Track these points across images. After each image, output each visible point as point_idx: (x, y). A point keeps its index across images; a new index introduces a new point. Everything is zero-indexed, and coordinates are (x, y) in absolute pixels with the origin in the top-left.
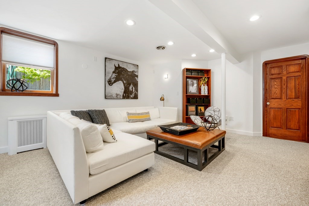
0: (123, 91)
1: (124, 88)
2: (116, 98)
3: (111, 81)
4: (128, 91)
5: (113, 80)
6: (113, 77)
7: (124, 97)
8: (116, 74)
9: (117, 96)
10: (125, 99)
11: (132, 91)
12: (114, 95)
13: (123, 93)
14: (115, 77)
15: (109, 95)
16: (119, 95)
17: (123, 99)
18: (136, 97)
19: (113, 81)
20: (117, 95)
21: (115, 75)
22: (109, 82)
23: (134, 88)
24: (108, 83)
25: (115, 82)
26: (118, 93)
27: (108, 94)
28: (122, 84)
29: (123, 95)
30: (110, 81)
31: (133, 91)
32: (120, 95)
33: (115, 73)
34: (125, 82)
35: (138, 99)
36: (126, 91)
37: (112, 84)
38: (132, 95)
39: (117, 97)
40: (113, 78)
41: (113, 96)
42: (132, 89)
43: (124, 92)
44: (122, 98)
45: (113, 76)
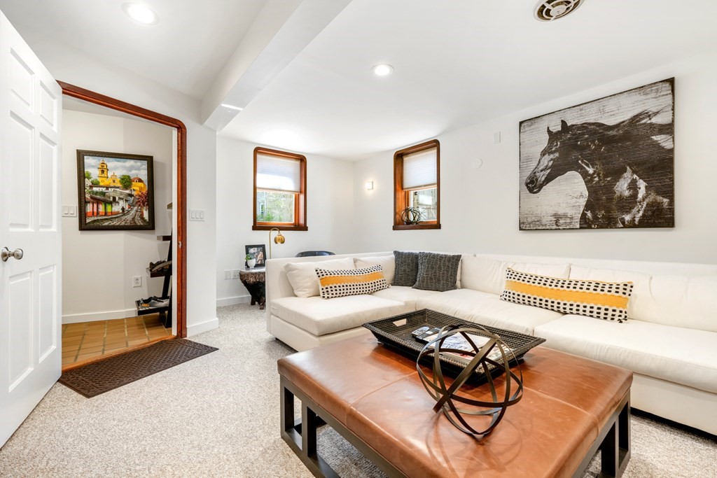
0: (583, 202)
1: (586, 193)
2: (555, 227)
3: (537, 180)
4: (610, 199)
5: (542, 177)
6: (540, 169)
7: (586, 223)
8: (552, 156)
9: (557, 222)
10: (591, 228)
11: (635, 196)
12: (548, 220)
13: (582, 209)
14: (550, 164)
15: (530, 220)
16: (565, 216)
17: (581, 228)
18: (660, 217)
19: (543, 179)
20: (557, 218)
21: (552, 160)
22: (529, 183)
23: (642, 184)
24: (528, 187)
25: (549, 179)
26: (561, 212)
27: (527, 218)
28: (576, 181)
29: (584, 215)
30: (532, 182)
31: (640, 196)
32: (572, 218)
33: (550, 153)
34: (591, 171)
36: (598, 199)
37: (541, 187)
38: (628, 212)
39: (558, 224)
40: (542, 171)
41: (544, 221)
42: (633, 186)
43: (586, 206)
44: (578, 226)
45: (542, 163)
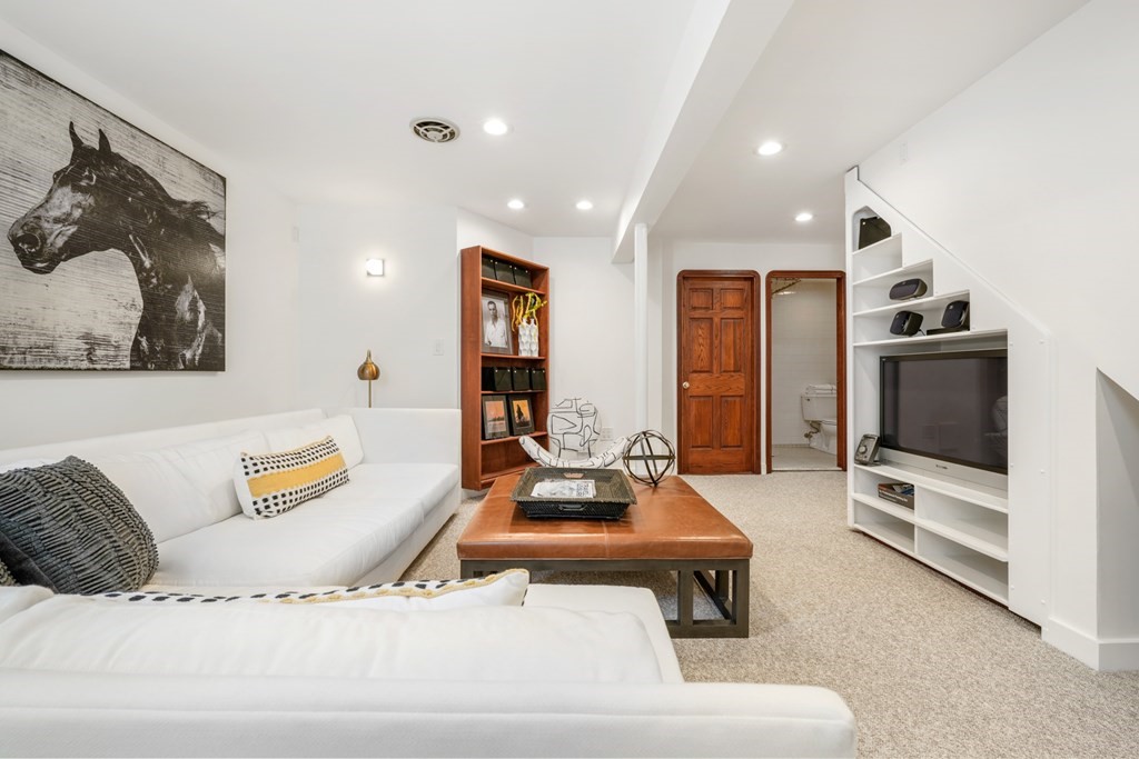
0: (135, 317)
1: (140, 302)
2: (85, 364)
3: (44, 239)
4: (171, 321)
5: (58, 236)
6: (56, 213)
7: (140, 359)
8: (79, 197)
9: (90, 352)
10: (146, 369)
11: (195, 321)
12: (70, 346)
13: (134, 331)
14: (77, 213)
15: (23, 343)
16: (106, 342)
17: (133, 368)
18: (213, 360)
19: (60, 242)
20: (92, 343)
21: (79, 205)
22: (23, 239)
23: (202, 308)
24: (17, 249)
25: (74, 249)
26: (98, 331)
27: (15, 336)
28: (125, 273)
29: (137, 343)
30: (29, 238)
31: (200, 324)
32: (117, 347)
33: (76, 188)
34: (147, 264)
35: (224, 370)
36: (157, 318)
37: (53, 262)
38: (189, 346)
39: (92, 357)
40: (57, 221)
41: (63, 347)
42: (194, 309)
43: (141, 326)
44: (128, 365)
45: (55, 201)
